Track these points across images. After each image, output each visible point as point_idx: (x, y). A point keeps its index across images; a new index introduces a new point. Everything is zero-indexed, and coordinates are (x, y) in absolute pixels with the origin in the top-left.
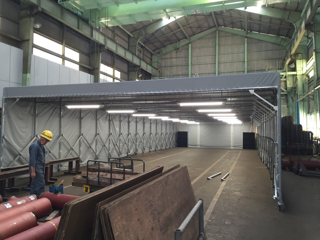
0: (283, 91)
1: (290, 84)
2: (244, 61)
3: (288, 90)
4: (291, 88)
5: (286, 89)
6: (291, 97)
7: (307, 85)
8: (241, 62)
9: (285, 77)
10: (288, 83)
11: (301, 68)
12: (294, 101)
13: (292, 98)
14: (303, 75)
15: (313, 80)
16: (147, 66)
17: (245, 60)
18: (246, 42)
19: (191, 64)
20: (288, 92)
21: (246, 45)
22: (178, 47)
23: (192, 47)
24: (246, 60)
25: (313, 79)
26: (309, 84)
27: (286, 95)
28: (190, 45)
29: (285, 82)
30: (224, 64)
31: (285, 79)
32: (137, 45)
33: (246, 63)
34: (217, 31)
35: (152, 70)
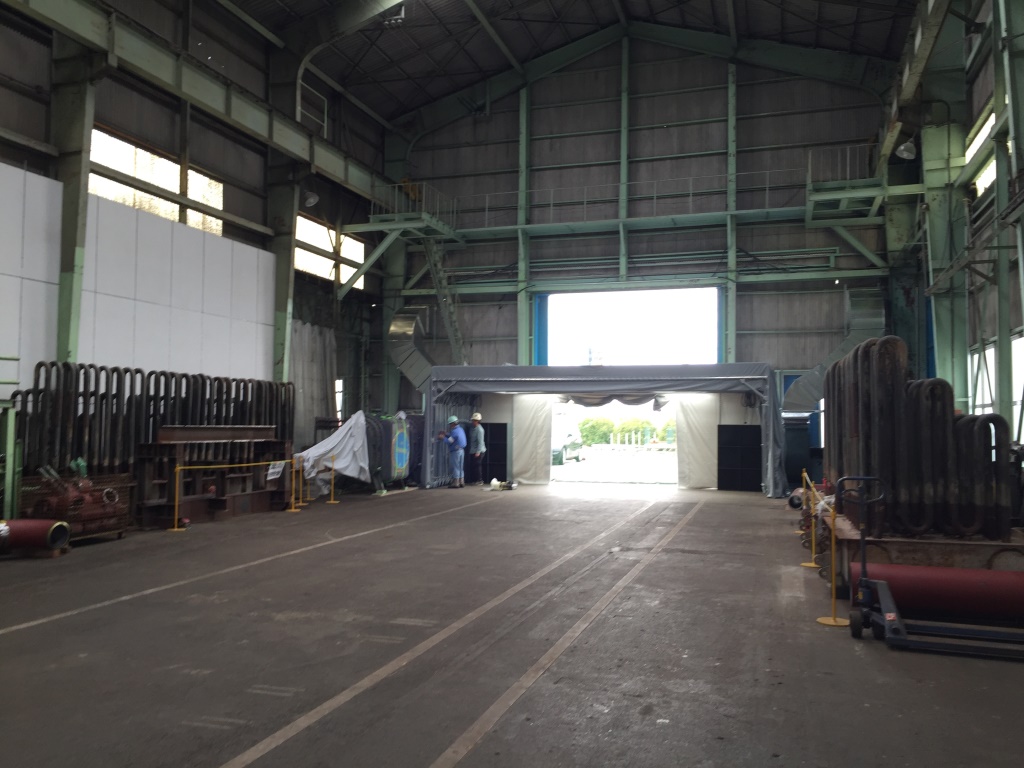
0: (873, 266)
1: (900, 239)
2: (726, 153)
3: (891, 262)
4: (904, 250)
5: (884, 257)
6: (903, 288)
7: (966, 228)
8: (714, 158)
9: (881, 211)
10: (892, 233)
11: (942, 158)
12: (913, 302)
13: (907, 293)
14: (949, 186)
15: (991, 203)
16: (346, 169)
17: (727, 147)
18: (731, 78)
19: (529, 165)
20: (892, 269)
21: (732, 89)
22: (480, 103)
23: (531, 103)
24: (732, 148)
25: (994, 195)
26: (975, 221)
27: (884, 280)
28: (523, 94)
29: (881, 229)
30: (650, 164)
31: (878, 220)
32: (300, 81)
33: (732, 161)
34: (625, 42)
35: (373, 186)
